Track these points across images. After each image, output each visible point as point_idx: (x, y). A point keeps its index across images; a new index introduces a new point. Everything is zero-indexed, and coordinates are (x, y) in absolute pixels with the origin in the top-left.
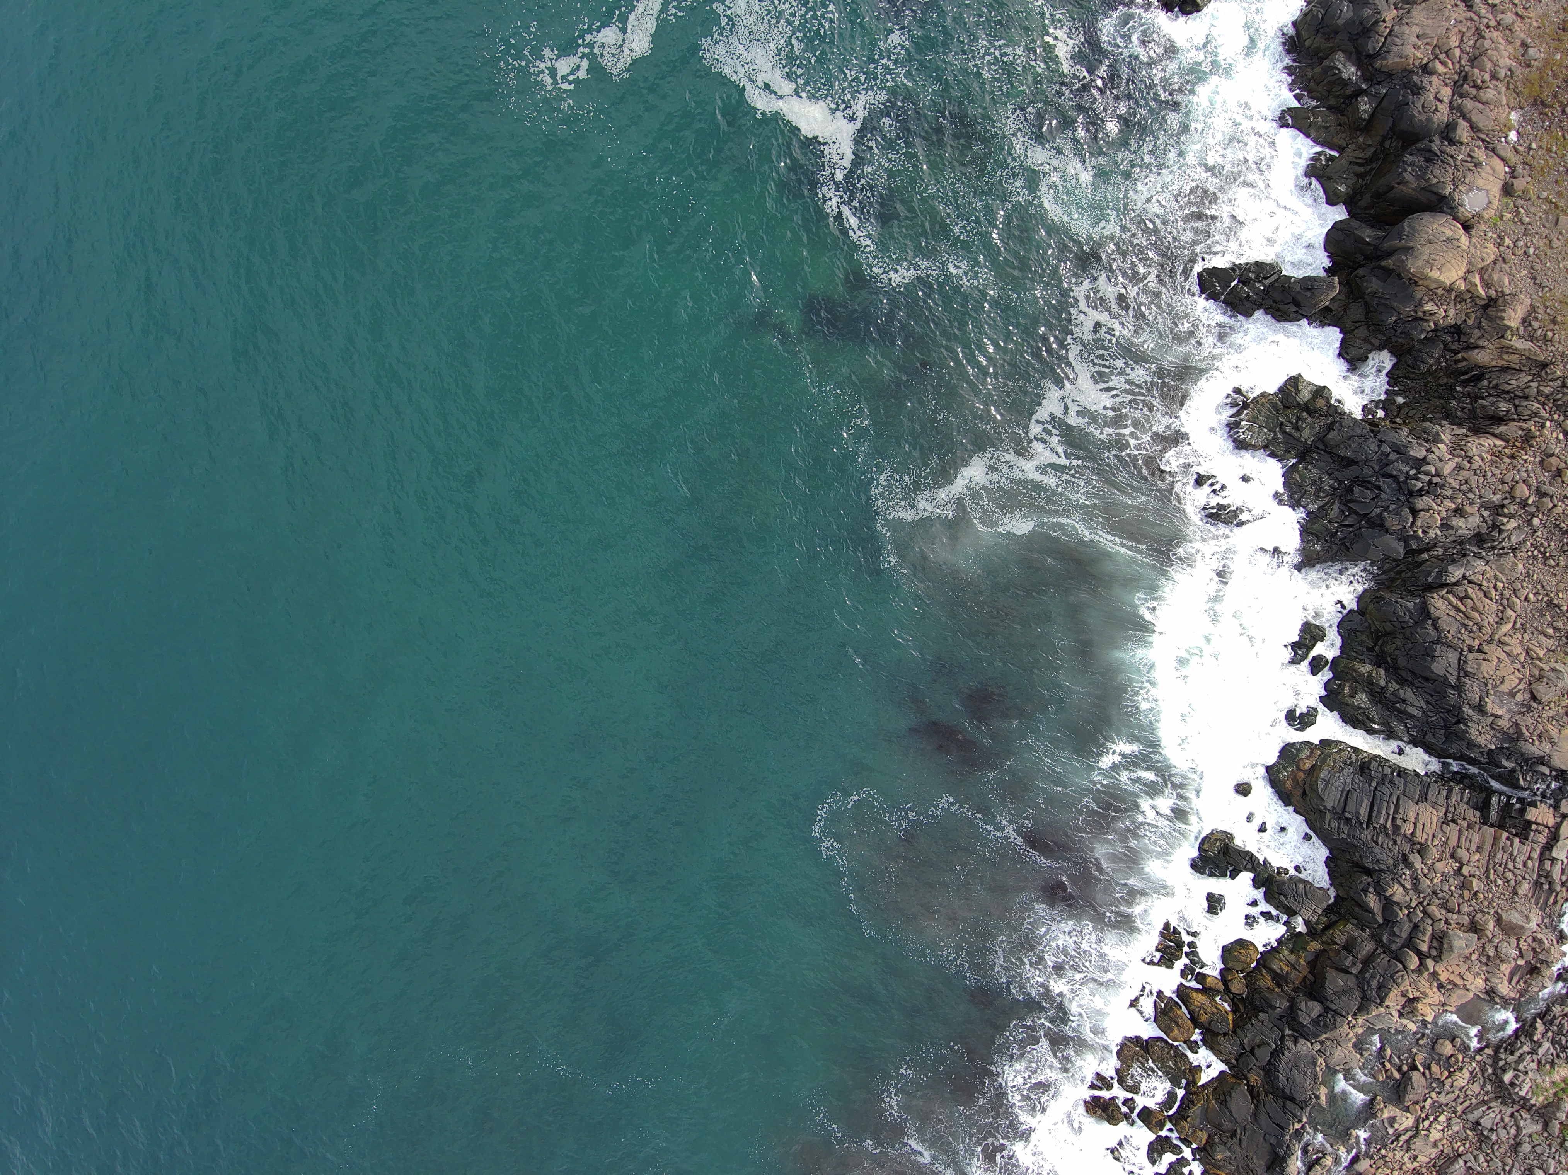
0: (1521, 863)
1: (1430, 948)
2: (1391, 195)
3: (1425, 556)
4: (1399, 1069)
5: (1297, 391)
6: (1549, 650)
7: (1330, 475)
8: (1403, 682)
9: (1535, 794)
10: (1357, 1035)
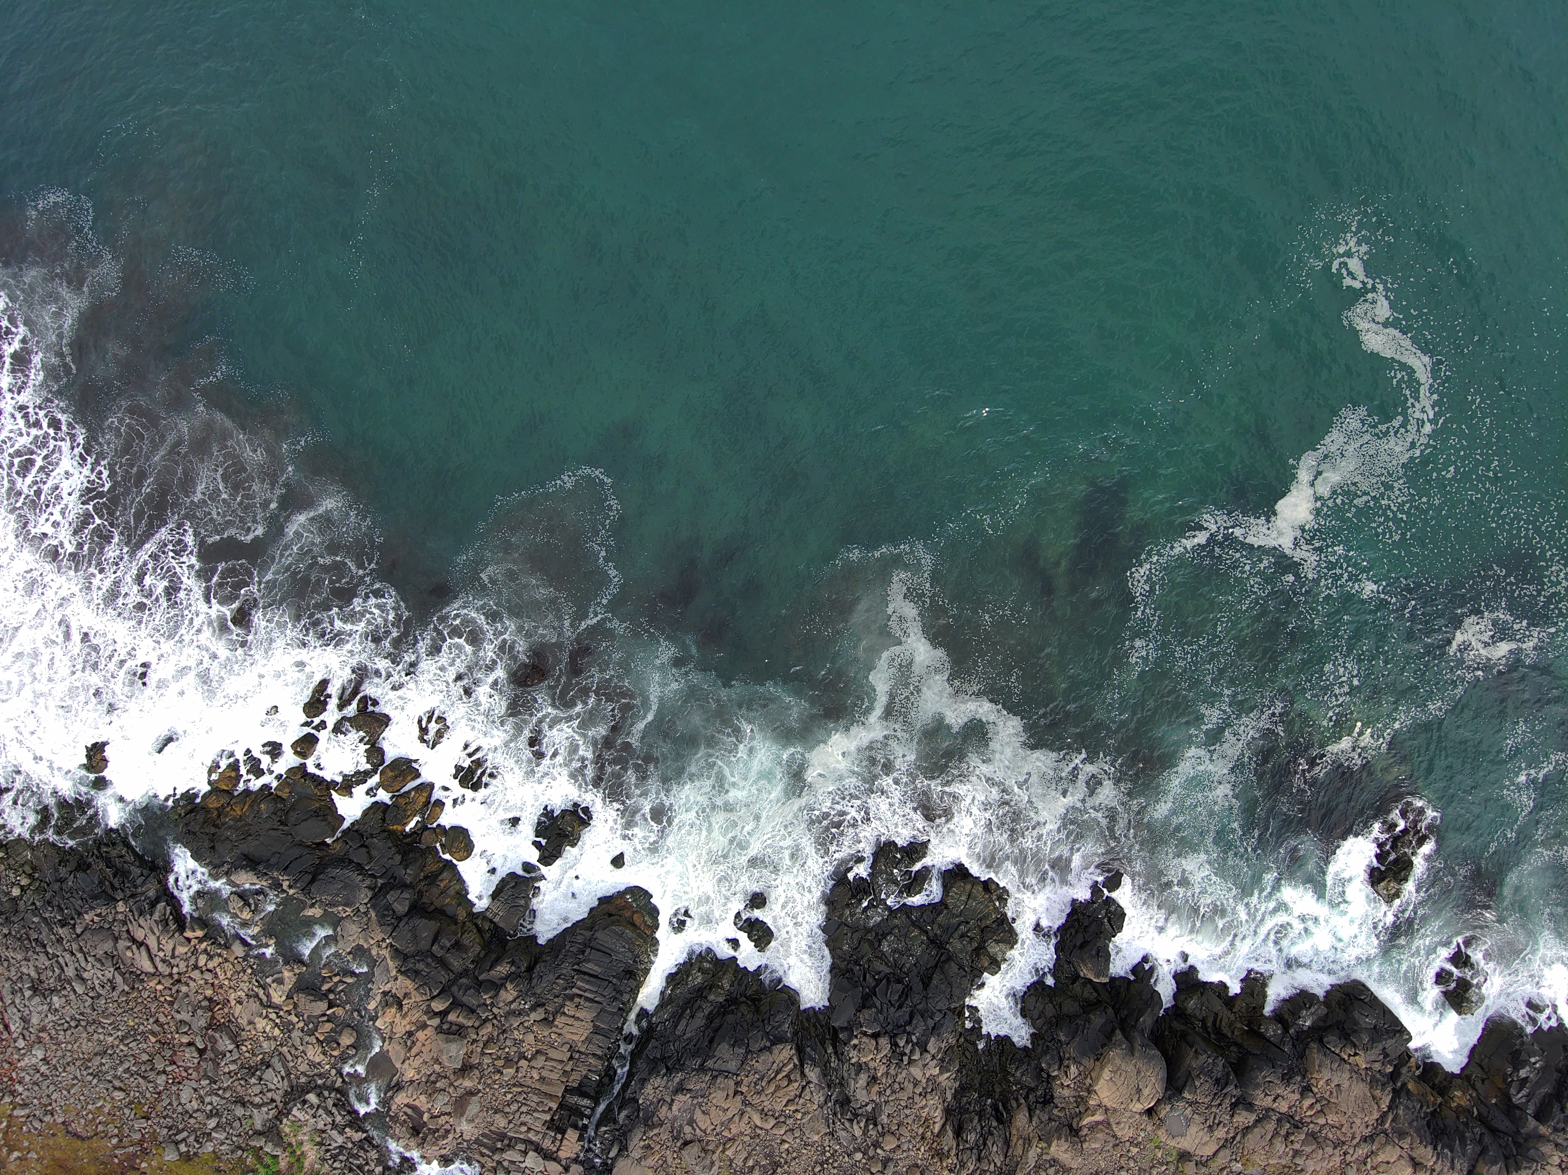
0: (525, 1120)
1: (451, 1023)
2: (1184, 1045)
3: (830, 1050)
4: (330, 990)
5: (997, 942)
6: (731, 1161)
7: (915, 965)
8: (710, 1018)
9: (590, 1142)
10: (369, 950)
